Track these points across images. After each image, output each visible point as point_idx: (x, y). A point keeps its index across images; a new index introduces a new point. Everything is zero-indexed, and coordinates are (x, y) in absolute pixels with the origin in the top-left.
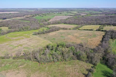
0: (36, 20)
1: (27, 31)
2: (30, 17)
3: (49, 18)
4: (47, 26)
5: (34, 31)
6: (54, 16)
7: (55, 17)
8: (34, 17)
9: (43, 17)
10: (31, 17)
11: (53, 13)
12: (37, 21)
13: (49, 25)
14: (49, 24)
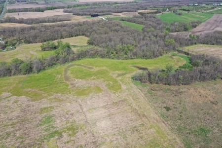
0: (160, 24)
1: (125, 61)
2: (149, 15)
3: (195, 20)
4: (186, 49)
5: (144, 61)
6: (212, 13)
7: (214, 17)
8: (158, 15)
9: (180, 14)
10: (152, 13)
11: (210, 6)
12: (161, 26)
13: (192, 44)
14: (192, 41)
